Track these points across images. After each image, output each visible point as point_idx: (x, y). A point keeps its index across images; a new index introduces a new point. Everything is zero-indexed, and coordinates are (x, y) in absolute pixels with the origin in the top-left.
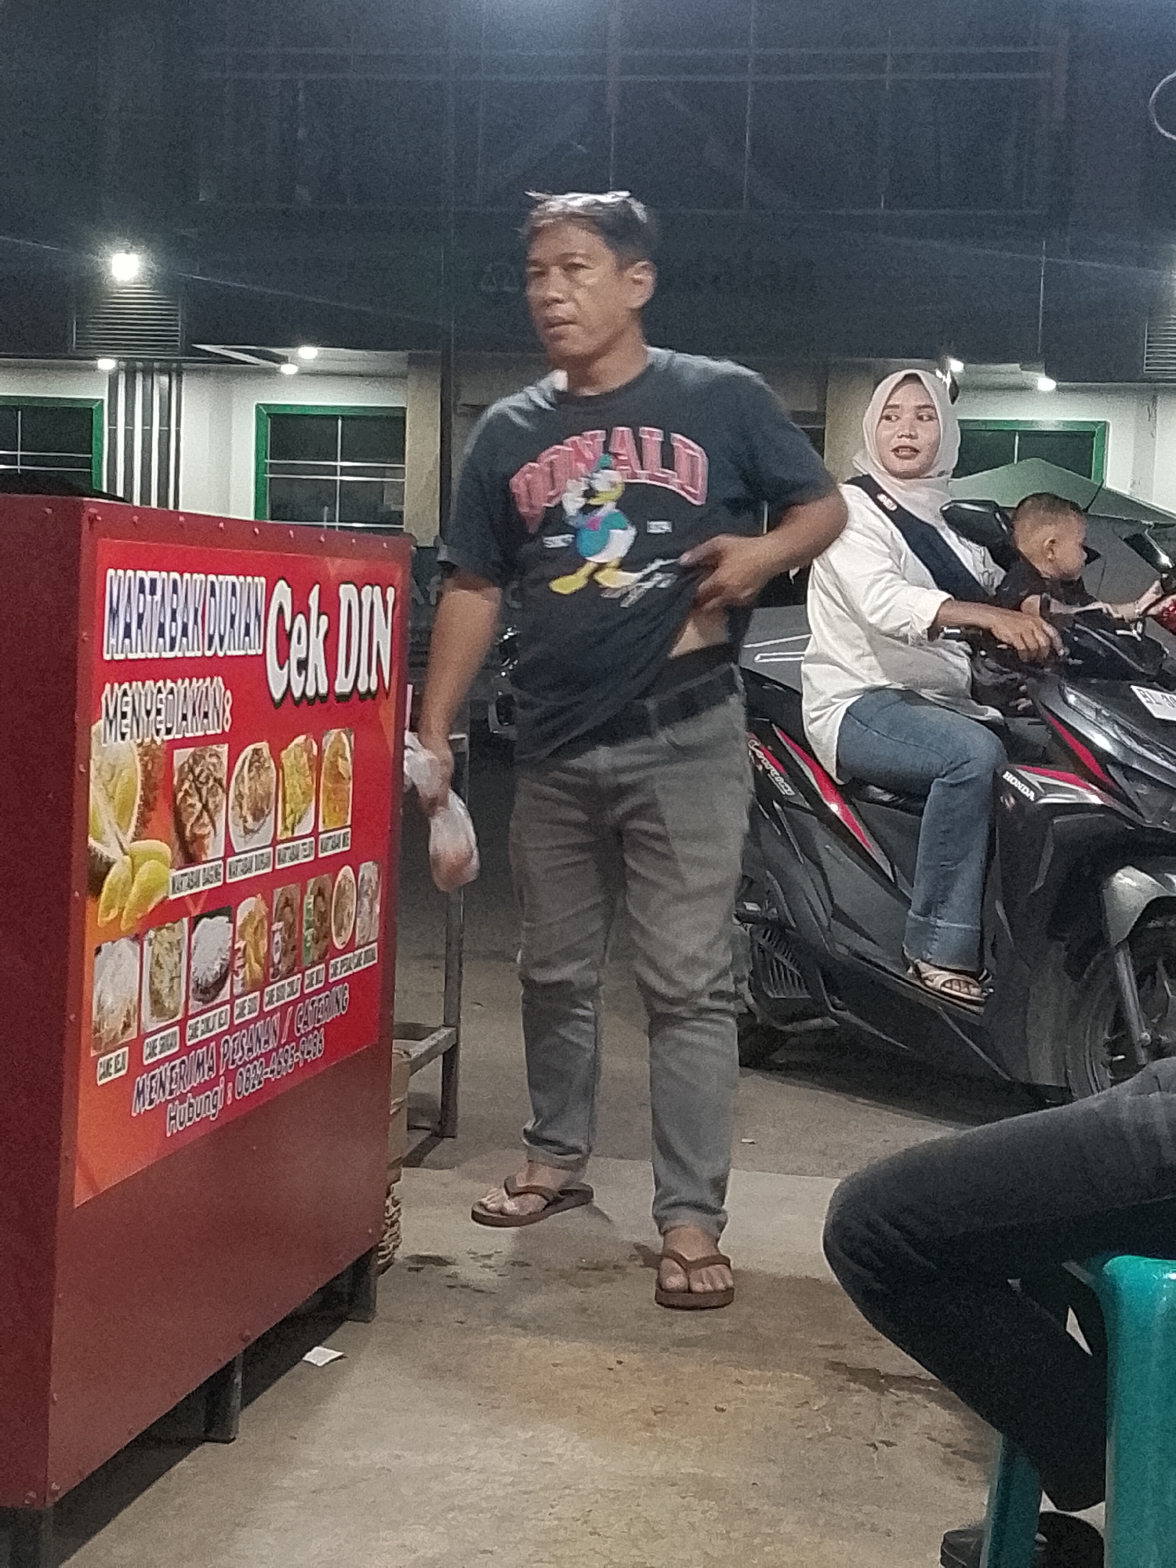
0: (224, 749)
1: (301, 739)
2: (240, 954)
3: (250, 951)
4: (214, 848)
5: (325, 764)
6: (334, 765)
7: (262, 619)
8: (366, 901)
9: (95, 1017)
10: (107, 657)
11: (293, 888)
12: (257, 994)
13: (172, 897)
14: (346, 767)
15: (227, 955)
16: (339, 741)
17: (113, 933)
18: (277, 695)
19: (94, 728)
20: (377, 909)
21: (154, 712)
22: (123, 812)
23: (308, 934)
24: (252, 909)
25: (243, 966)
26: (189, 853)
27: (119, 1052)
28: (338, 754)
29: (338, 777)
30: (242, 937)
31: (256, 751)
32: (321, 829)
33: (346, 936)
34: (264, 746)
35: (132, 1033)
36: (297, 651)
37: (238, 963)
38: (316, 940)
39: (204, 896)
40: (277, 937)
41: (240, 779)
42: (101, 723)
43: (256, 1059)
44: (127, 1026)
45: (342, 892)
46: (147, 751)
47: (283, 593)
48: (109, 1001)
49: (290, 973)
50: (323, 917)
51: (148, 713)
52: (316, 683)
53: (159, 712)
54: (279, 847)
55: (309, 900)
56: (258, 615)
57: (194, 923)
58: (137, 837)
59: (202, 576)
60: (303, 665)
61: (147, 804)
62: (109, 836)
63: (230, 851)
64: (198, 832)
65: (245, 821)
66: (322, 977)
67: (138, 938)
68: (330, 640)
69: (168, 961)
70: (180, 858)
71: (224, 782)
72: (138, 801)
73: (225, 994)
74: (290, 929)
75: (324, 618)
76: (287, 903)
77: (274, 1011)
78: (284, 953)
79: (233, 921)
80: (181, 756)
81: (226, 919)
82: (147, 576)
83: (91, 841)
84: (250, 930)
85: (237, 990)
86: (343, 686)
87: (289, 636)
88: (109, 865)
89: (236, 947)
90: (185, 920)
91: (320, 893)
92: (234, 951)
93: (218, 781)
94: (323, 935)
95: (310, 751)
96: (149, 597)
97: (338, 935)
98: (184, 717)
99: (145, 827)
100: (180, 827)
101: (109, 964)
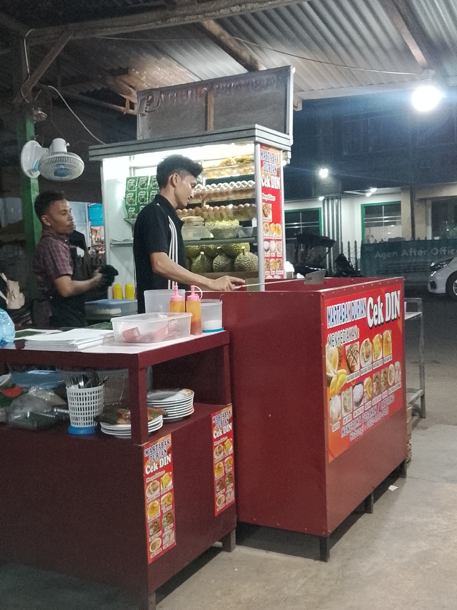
0: (358, 343)
1: (378, 335)
2: (365, 393)
3: (368, 391)
4: (357, 368)
5: (384, 340)
6: (387, 339)
7: (366, 308)
8: (397, 372)
9: (331, 416)
10: (328, 328)
11: (378, 373)
12: (370, 401)
13: (348, 382)
14: (390, 339)
15: (362, 393)
16: (388, 333)
17: (334, 394)
18: (371, 326)
19: (326, 346)
20: (400, 373)
22: (334, 364)
23: (382, 384)
24: (368, 380)
25: (366, 396)
26: (351, 370)
27: (337, 423)
28: (387, 336)
29: (388, 342)
30: (366, 388)
31: (366, 341)
32: (384, 357)
33: (392, 382)
34: (368, 339)
35: (340, 418)
36: (375, 314)
37: (365, 395)
38: (385, 385)
39: (355, 380)
40: (375, 386)
41: (363, 349)
42: (328, 344)
43: (371, 418)
44: (339, 416)
45: (391, 371)
46: (339, 348)
47: (371, 300)
48: (334, 411)
49: (379, 394)
50: (386, 378)
51: (339, 339)
52: (381, 320)
53: (341, 338)
54: (374, 363)
55: (382, 375)
56: (365, 307)
57: (353, 387)
58: (338, 370)
59: (350, 302)
60: (377, 317)
61: (340, 361)
62: (332, 371)
63: (361, 367)
64: (353, 365)
65: (364, 359)
66: (387, 394)
67: (340, 394)
68: (384, 309)
69: (347, 398)
70: (349, 372)
71: (359, 351)
72: (338, 360)
73: (362, 403)
74: (378, 383)
75: (382, 304)
76: (377, 377)
77: (375, 405)
78: (377, 390)
79: (363, 385)
80: (347, 347)
81: (361, 384)
82: (336, 306)
83: (327, 373)
84: (367, 386)
85: (365, 402)
86: (387, 319)
87: (373, 310)
88: (332, 378)
89: (364, 391)
90: (351, 387)
91: (385, 373)
92: (364, 393)
93: (357, 351)
94: (386, 383)
95: (380, 337)
96: (337, 311)
97: (390, 382)
98: (348, 337)
99: (340, 367)
100: (348, 364)
101: (334, 402)
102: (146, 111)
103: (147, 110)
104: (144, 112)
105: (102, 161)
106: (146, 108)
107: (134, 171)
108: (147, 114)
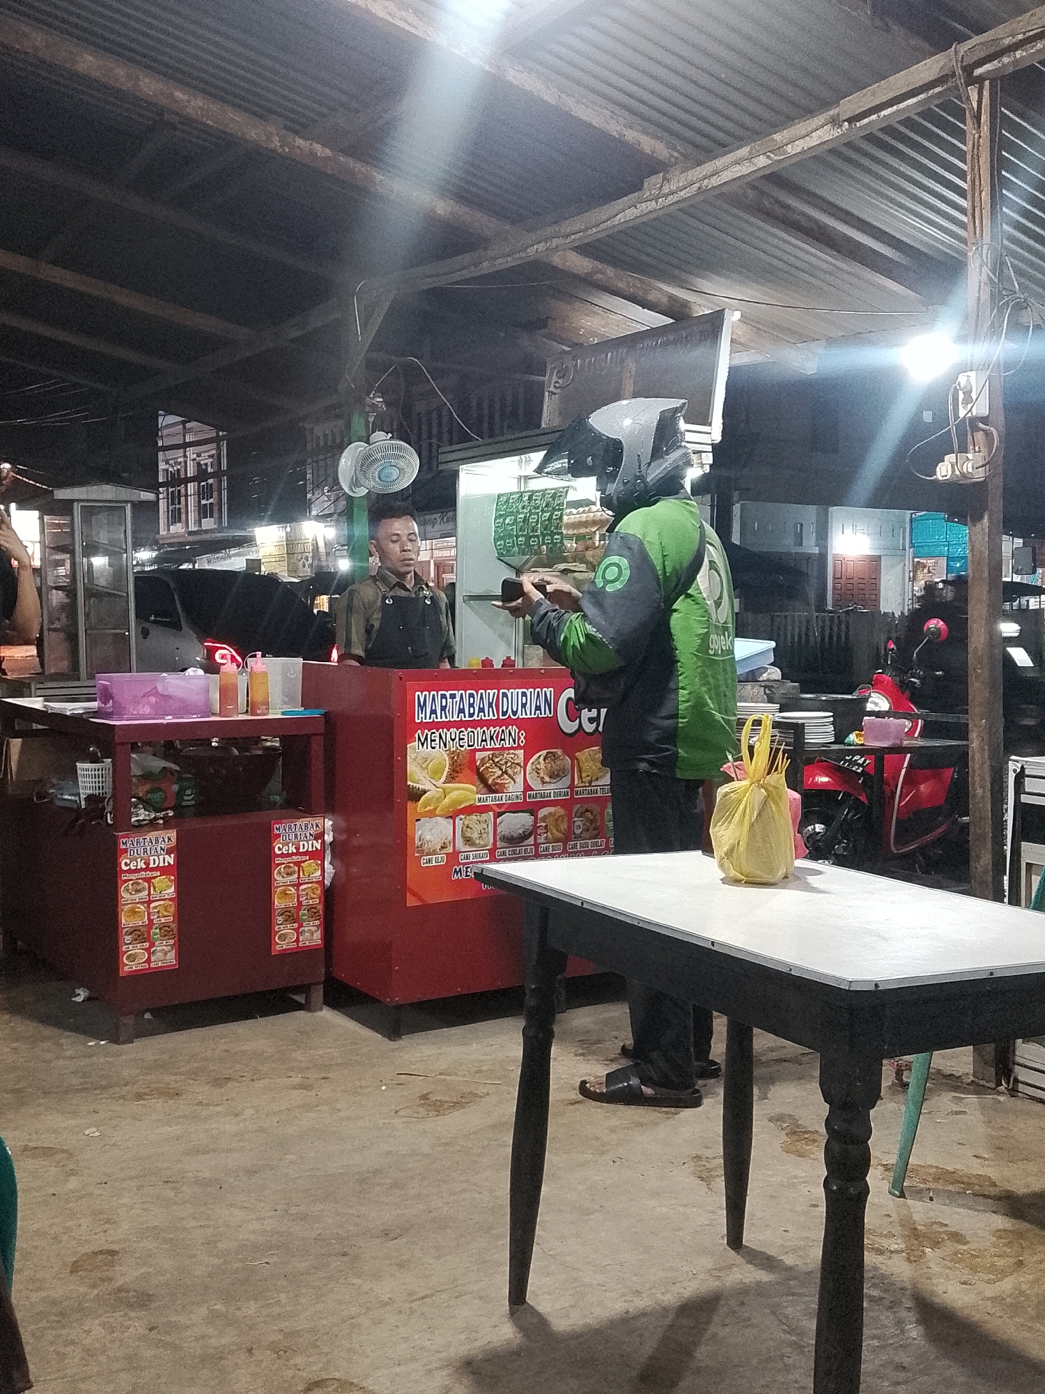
0: (521, 753)
2: (542, 828)
3: (552, 827)
4: (514, 788)
7: (551, 704)
9: (417, 842)
10: (417, 721)
11: (594, 805)
12: (560, 844)
13: (480, 804)
15: (530, 828)
17: (431, 814)
18: (569, 731)
19: (409, 745)
21: (457, 739)
22: (435, 774)
24: (553, 811)
25: (545, 833)
26: (492, 789)
27: (439, 856)
30: (543, 822)
31: (551, 753)
34: (559, 752)
35: (450, 850)
36: (590, 715)
37: (540, 831)
39: (506, 806)
40: (578, 824)
41: (536, 763)
42: (415, 743)
44: (443, 847)
46: (452, 755)
48: (428, 837)
49: (593, 838)
51: (453, 740)
53: (460, 739)
54: (577, 789)
56: (548, 702)
57: (500, 814)
58: (444, 783)
59: (496, 691)
60: (594, 720)
61: (455, 772)
62: (425, 782)
63: (527, 787)
64: (500, 782)
65: (543, 779)
67: (452, 817)
69: (477, 827)
70: (487, 791)
71: (521, 764)
72: (447, 769)
73: (531, 840)
74: (591, 821)
76: (588, 811)
78: (586, 830)
79: (534, 815)
80: (482, 755)
81: (528, 814)
82: (448, 694)
83: (409, 783)
84: (551, 819)
85: (541, 841)
88: (425, 791)
89: (538, 825)
90: (491, 813)
92: (536, 827)
93: (518, 764)
96: (449, 700)
98: (484, 741)
99: (452, 778)
100: (482, 779)
101: (428, 826)
102: (555, 387)
103: (557, 385)
104: (552, 389)
105: (458, 470)
106: (557, 382)
107: (526, 483)
108: (558, 391)
